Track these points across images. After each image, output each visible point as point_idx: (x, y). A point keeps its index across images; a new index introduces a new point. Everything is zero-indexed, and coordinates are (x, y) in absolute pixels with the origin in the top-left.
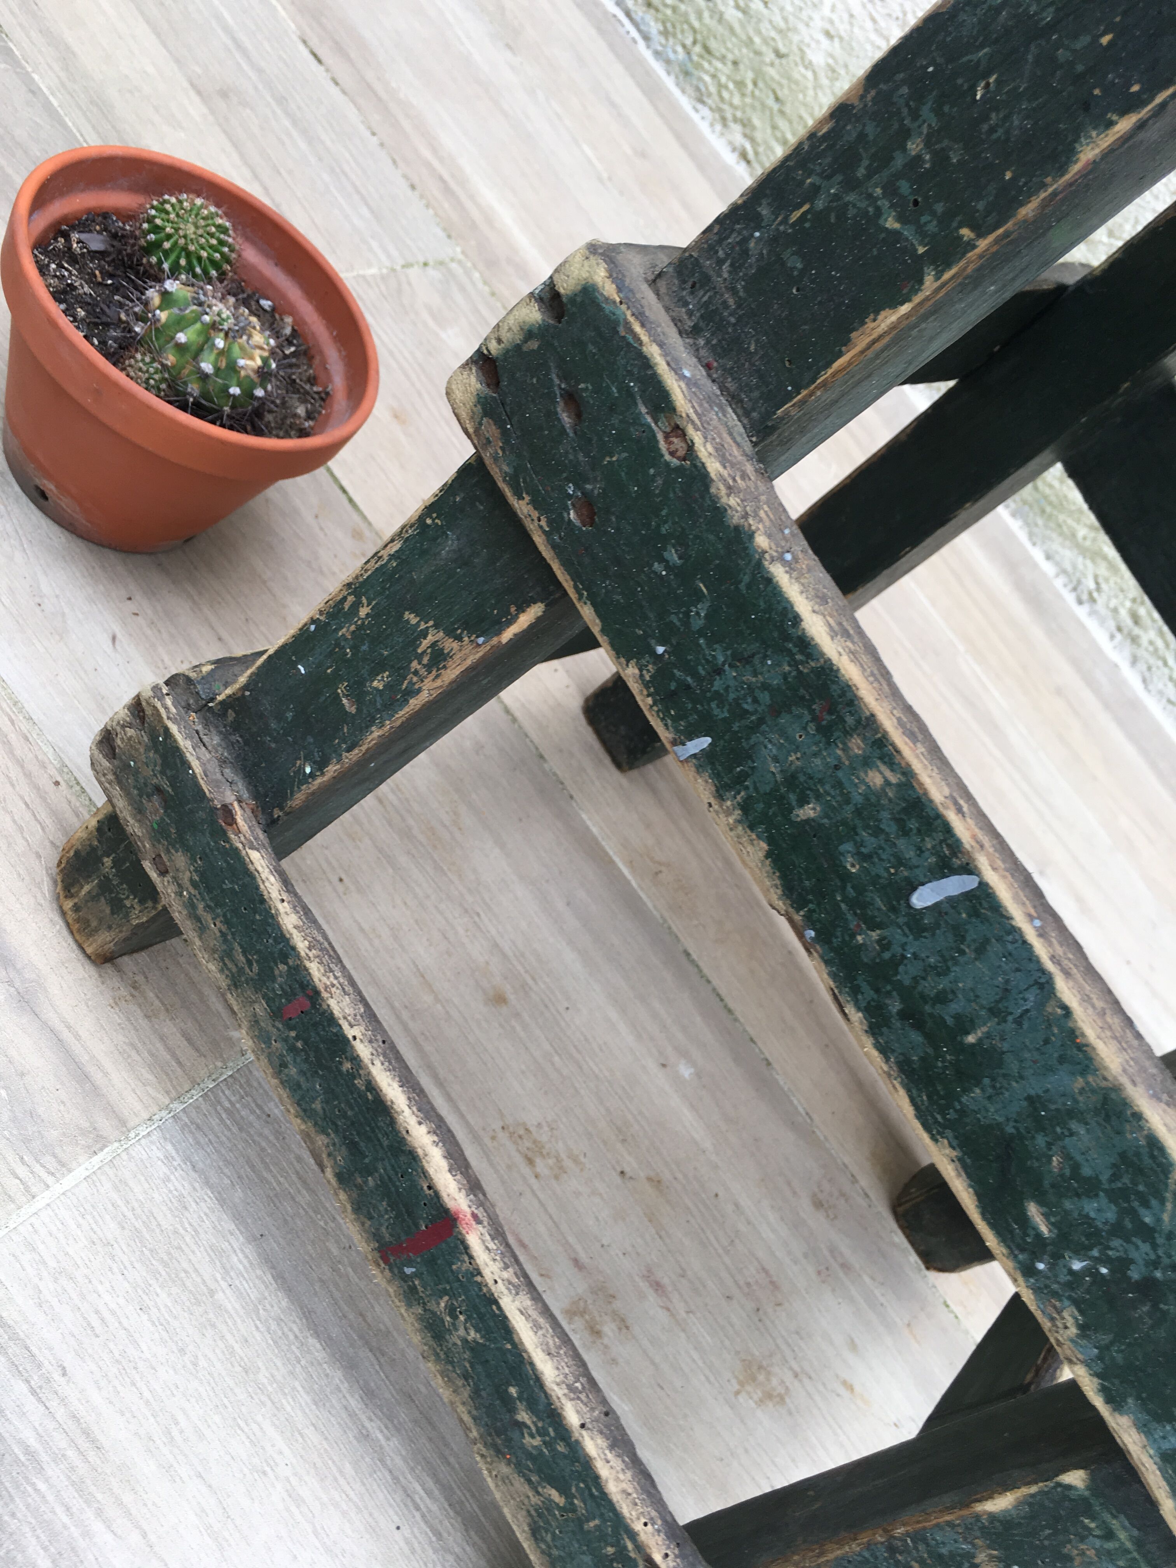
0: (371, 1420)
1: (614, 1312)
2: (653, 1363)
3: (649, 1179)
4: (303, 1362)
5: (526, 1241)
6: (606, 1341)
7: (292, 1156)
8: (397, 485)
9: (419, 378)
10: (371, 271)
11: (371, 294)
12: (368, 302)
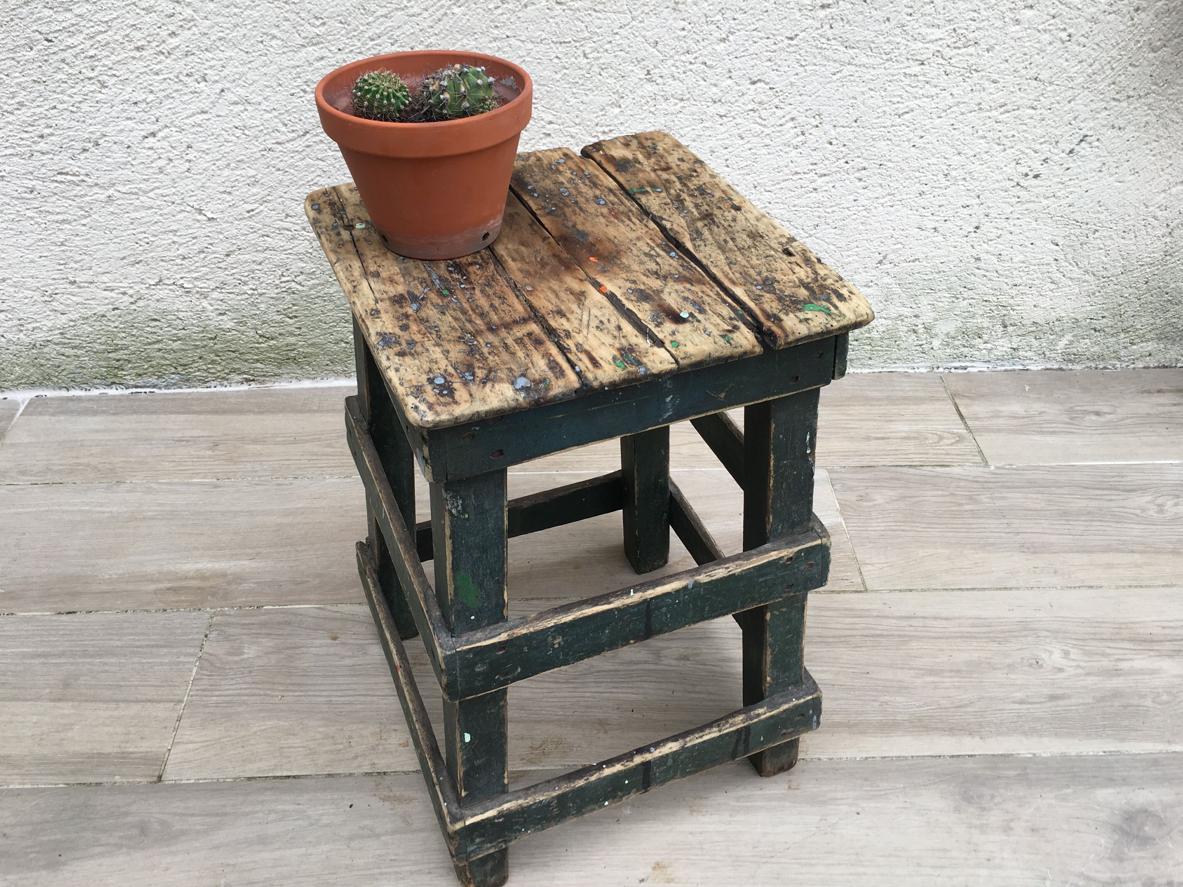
3: (654, 868)
8: (301, 745)
9: (258, 689)
10: (194, 671)
11: (205, 682)
12: (208, 687)
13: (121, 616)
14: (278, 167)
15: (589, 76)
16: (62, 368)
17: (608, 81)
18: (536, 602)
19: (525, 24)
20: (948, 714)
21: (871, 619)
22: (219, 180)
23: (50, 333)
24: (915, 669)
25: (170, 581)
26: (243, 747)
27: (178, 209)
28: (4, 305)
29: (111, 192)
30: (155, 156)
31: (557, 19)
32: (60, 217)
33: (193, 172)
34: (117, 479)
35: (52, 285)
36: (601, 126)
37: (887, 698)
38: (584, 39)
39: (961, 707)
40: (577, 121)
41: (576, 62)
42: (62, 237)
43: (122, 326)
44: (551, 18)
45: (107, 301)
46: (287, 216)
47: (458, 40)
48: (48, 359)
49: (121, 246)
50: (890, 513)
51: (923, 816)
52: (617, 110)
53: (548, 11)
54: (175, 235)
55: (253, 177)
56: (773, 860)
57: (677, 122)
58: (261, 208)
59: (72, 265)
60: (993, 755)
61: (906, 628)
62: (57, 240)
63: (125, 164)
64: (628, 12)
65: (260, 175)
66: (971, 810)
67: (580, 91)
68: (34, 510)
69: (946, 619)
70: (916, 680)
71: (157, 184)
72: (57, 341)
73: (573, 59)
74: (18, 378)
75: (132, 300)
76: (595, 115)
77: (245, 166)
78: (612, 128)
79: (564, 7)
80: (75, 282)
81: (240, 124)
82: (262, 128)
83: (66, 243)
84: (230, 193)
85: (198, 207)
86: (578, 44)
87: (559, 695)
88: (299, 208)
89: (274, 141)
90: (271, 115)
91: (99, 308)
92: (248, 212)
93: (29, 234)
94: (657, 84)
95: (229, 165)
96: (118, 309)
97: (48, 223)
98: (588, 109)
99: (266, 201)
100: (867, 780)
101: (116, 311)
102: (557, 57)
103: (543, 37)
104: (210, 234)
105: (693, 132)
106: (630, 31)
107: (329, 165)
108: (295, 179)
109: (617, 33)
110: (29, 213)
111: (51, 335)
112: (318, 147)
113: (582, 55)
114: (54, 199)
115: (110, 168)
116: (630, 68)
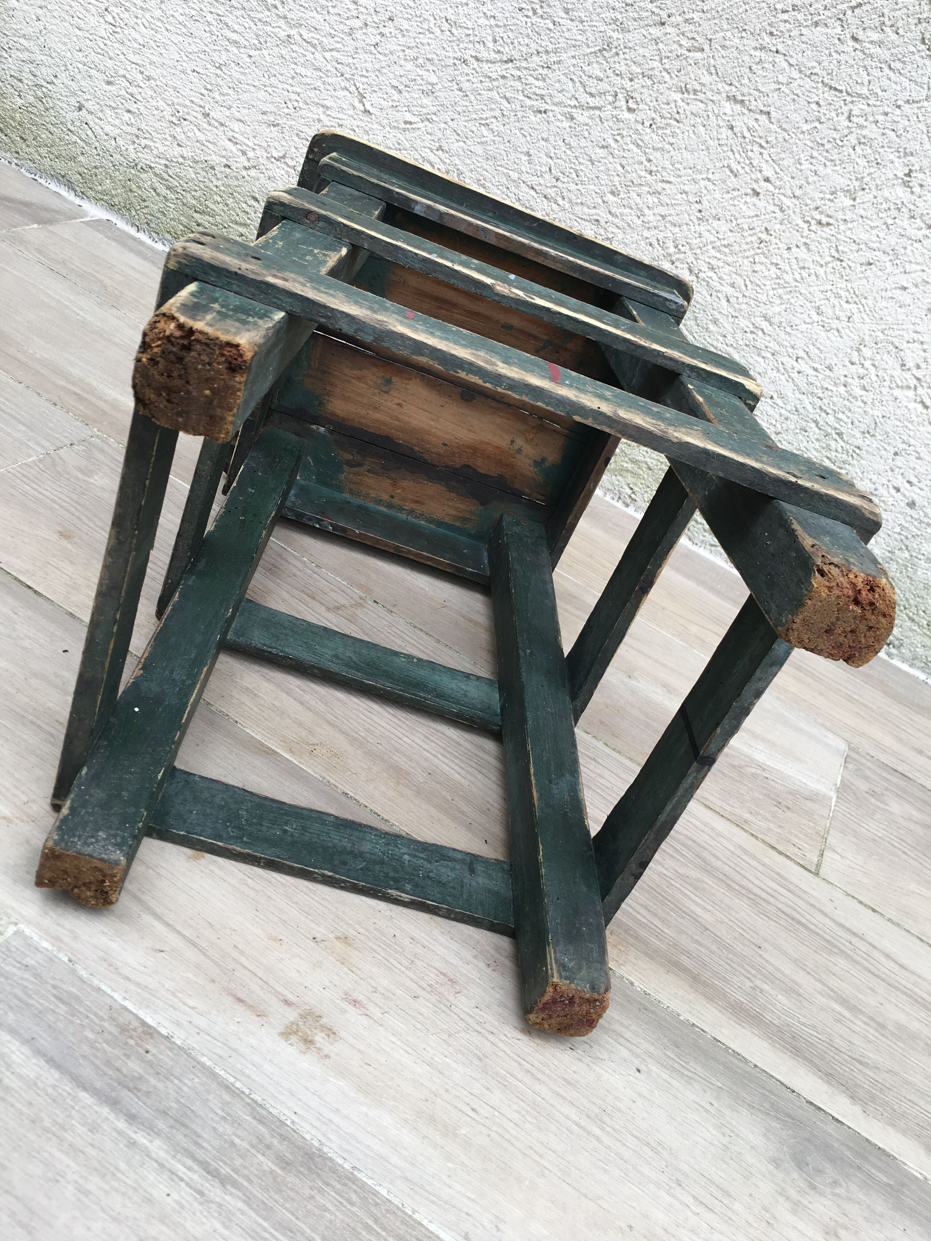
0: (136, 1133)
1: (321, 1026)
2: (360, 1051)
3: (338, 938)
4: (77, 1108)
5: (242, 997)
6: (318, 1045)
7: (49, 987)
8: (70, 574)
9: (77, 509)
10: (32, 459)
11: (33, 472)
12: (31, 477)
13: (11, 381)
14: (460, 85)
15: (840, 143)
16: (146, 204)
17: (859, 161)
18: (422, 635)
19: (804, 46)
20: (837, 1057)
21: (801, 902)
22: (400, 71)
23: (157, 159)
24: (824, 984)
25: (84, 390)
26: (12, 537)
27: (343, 84)
28: (135, 106)
29: (293, 32)
30: (355, 13)
31: (843, 57)
32: (234, 36)
33: (379, 49)
34: (115, 305)
35: (186, 106)
36: (821, 213)
37: (766, 987)
38: (859, 95)
39: (860, 1062)
40: (798, 193)
41: (835, 119)
42: (224, 58)
43: (222, 188)
44: (837, 52)
45: (224, 153)
46: (440, 148)
47: (722, 30)
48: (139, 187)
49: (269, 98)
50: (898, 828)
51: (724, 1134)
52: (848, 202)
53: (837, 42)
54: (324, 113)
55: (432, 84)
56: (490, 1037)
57: (908, 252)
58: (420, 125)
59: (216, 95)
60: (867, 1140)
61: (841, 940)
62: (216, 59)
63: (323, 7)
64: (925, 87)
65: (440, 86)
66: (795, 1175)
67: (820, 158)
68: (21, 276)
69: (901, 966)
70: (819, 997)
71: (339, 46)
72: (158, 172)
73: (834, 114)
74: (102, 193)
75: (247, 164)
76: (822, 195)
77: (431, 68)
78: (831, 221)
79: (858, 46)
80: (208, 115)
81: (453, 18)
82: (471, 32)
83: (223, 68)
84: (400, 92)
85: (362, 91)
86: (849, 99)
87: (375, 719)
88: (456, 144)
89: (474, 54)
90: (487, 22)
91: (214, 157)
92: (406, 123)
93: (197, 40)
94: (912, 193)
95: (416, 59)
96: (229, 167)
97: (220, 37)
98: (818, 184)
99: (428, 120)
100: (677, 1047)
101: (227, 170)
102: (817, 103)
103: (814, 71)
104: (356, 129)
105: (920, 273)
106: (916, 111)
107: (512, 110)
108: (470, 108)
109: (899, 107)
110: (210, 18)
111: (156, 162)
112: (512, 83)
113: (846, 115)
114: (239, 13)
115: (306, 5)
116: (892, 157)
